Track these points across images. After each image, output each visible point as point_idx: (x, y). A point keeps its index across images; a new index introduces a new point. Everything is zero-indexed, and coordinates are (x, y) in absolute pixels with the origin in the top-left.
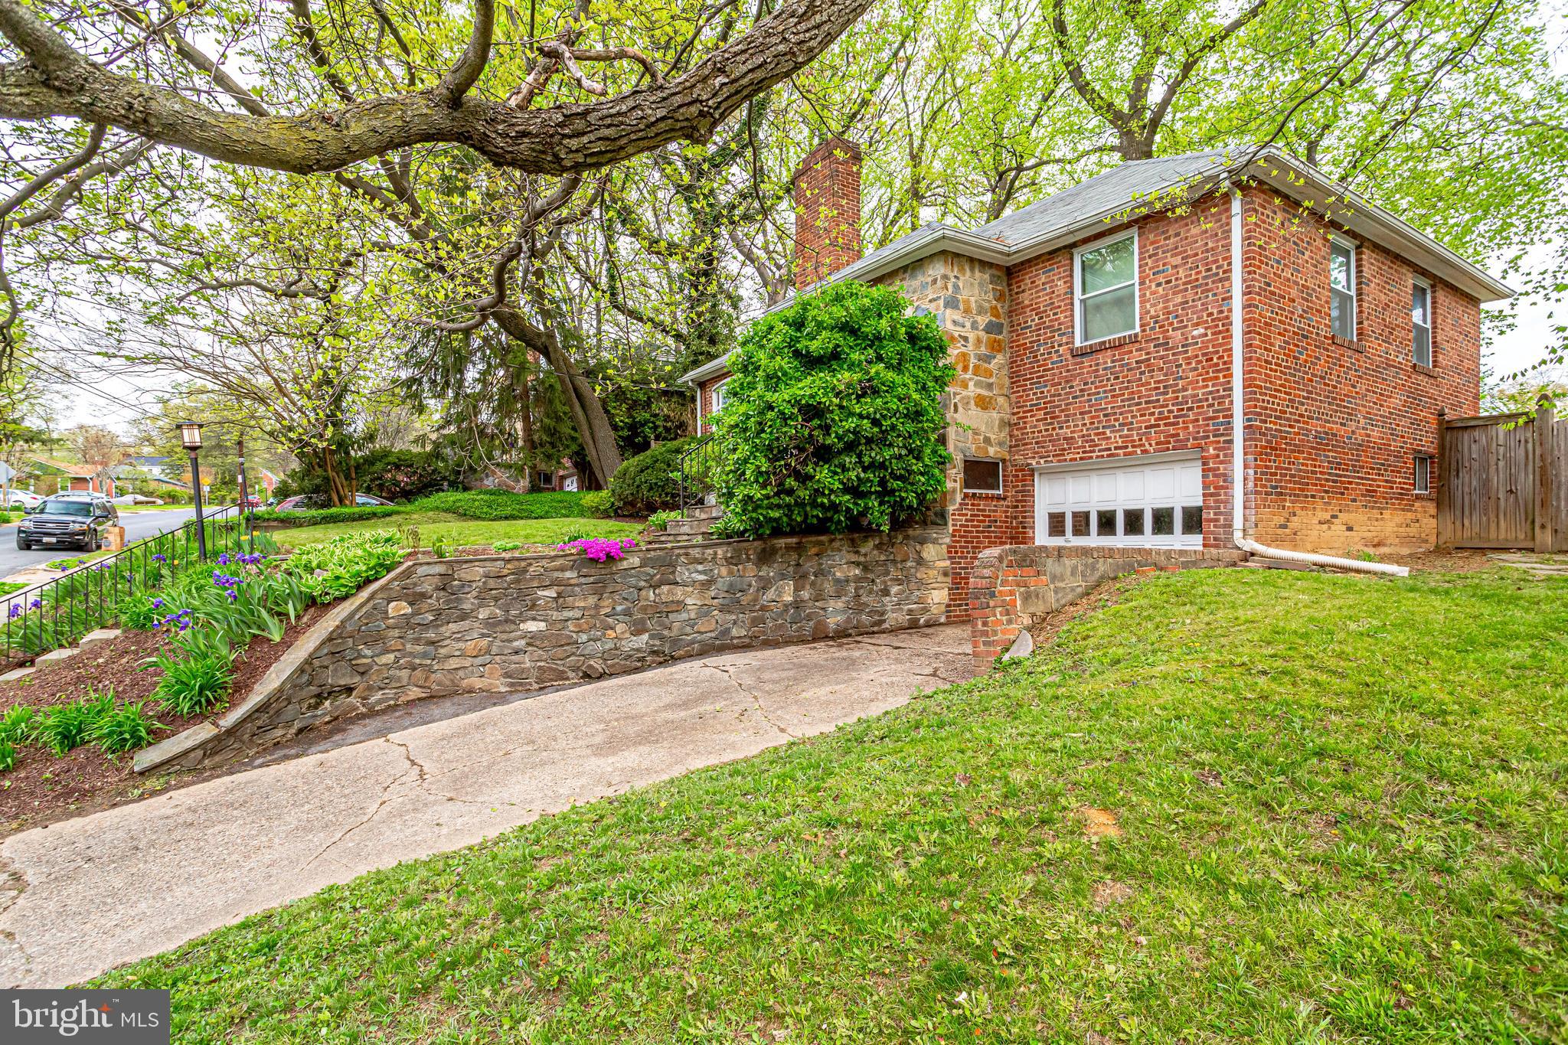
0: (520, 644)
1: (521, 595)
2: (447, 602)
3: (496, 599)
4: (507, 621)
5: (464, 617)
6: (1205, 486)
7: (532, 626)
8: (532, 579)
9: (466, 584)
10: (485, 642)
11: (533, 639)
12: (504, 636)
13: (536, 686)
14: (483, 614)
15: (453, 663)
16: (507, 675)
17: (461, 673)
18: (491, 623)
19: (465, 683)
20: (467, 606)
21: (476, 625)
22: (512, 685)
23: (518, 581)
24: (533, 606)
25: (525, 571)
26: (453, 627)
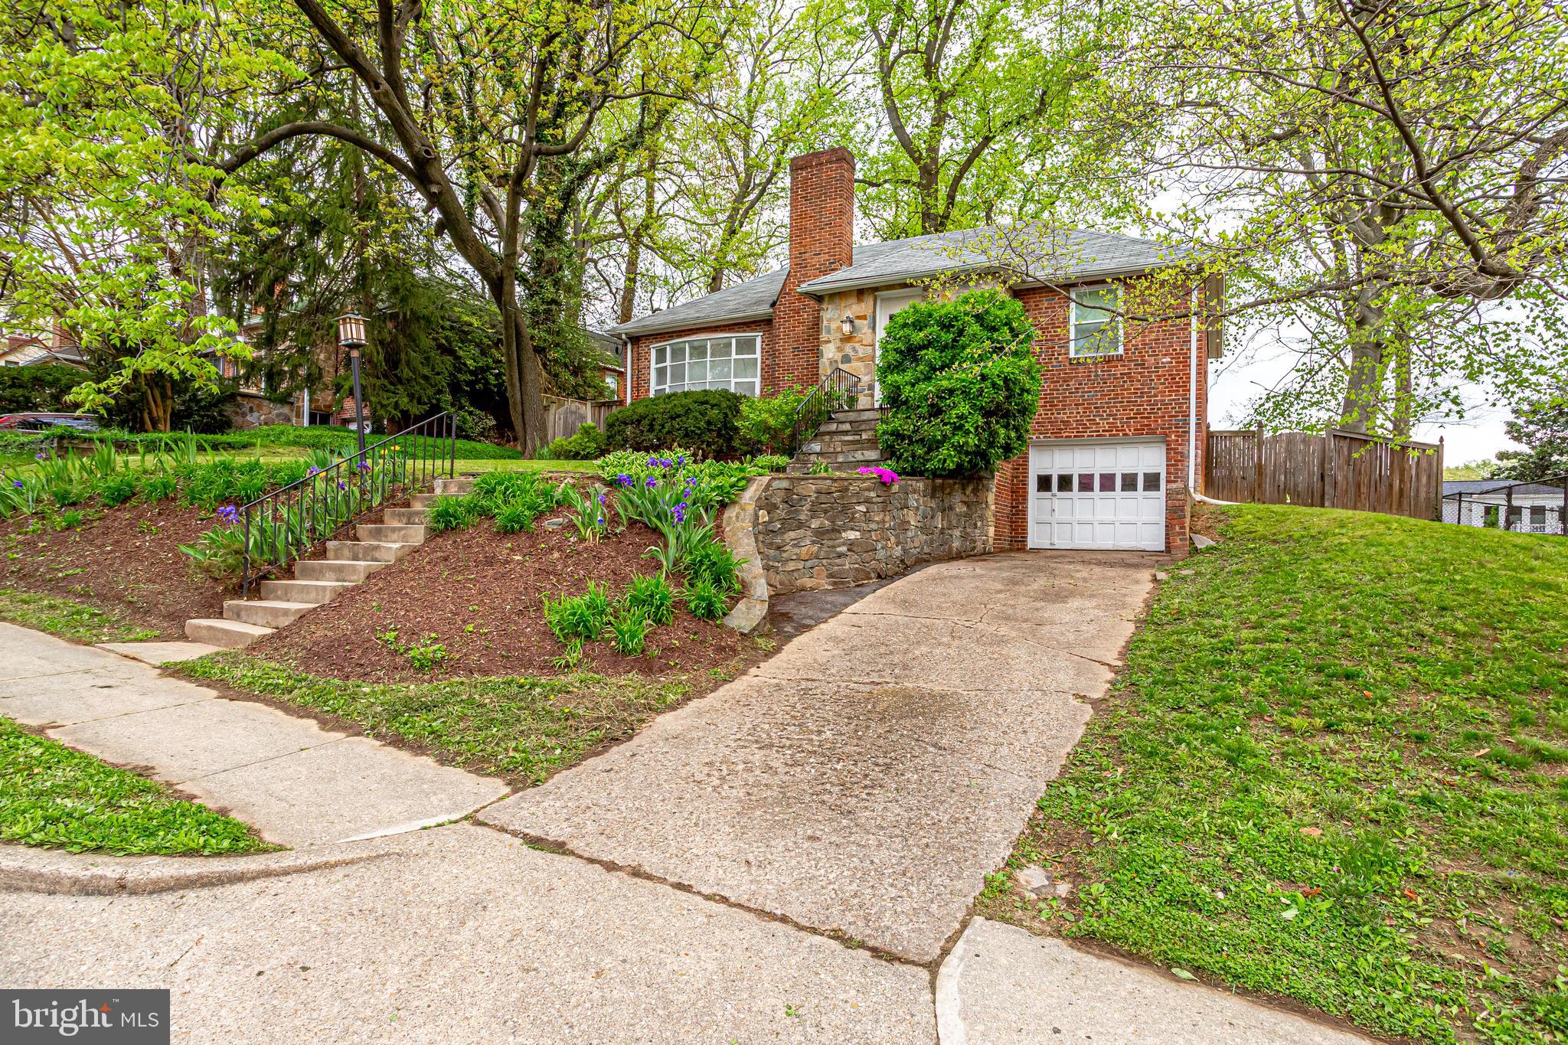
0: (843, 549)
1: (846, 509)
2: (789, 512)
3: (826, 512)
4: (833, 530)
5: (800, 525)
6: (1168, 459)
7: (852, 535)
8: (853, 495)
9: (803, 498)
10: (815, 548)
11: (851, 545)
12: (830, 543)
13: (853, 584)
14: (815, 524)
15: (791, 566)
16: (831, 576)
17: (796, 574)
18: (820, 533)
19: (798, 583)
20: (802, 517)
21: (809, 533)
22: (835, 583)
23: (842, 497)
24: (852, 519)
25: (847, 489)
26: (792, 534)
